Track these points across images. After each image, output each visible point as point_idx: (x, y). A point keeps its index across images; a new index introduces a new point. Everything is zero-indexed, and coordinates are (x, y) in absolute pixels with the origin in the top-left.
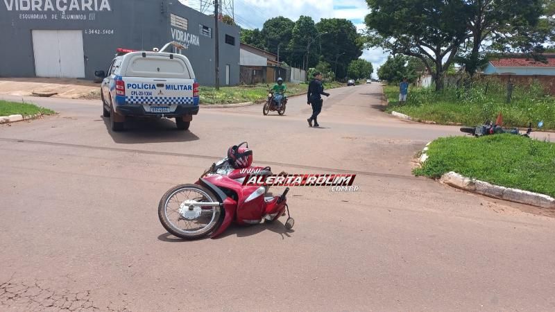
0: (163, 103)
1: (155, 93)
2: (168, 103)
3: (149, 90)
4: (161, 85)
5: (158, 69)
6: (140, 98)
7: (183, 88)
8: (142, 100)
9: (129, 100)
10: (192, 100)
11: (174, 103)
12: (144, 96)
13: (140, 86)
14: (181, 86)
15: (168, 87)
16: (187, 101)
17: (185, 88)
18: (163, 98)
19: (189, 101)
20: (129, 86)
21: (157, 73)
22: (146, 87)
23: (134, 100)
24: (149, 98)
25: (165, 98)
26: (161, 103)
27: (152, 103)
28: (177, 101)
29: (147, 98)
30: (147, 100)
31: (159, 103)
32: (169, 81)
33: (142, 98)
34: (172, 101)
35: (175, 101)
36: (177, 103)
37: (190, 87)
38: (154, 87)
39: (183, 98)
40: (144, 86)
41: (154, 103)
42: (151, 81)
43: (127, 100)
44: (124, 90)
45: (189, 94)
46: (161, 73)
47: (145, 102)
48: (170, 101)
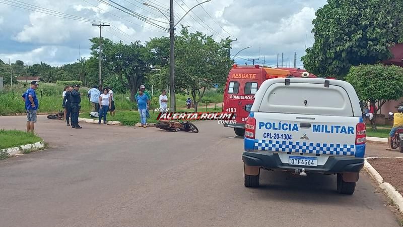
0: (307, 151)
1: (297, 136)
2: (314, 152)
3: (288, 132)
4: (307, 126)
5: (306, 102)
6: (274, 143)
7: (340, 129)
8: (277, 146)
9: (260, 145)
10: (353, 150)
11: (324, 152)
12: (281, 141)
13: (277, 126)
14: (337, 127)
15: (317, 128)
16: (345, 150)
17: (344, 130)
18: (308, 145)
19: (349, 150)
20: (261, 124)
21: (304, 107)
22: (285, 127)
23: (267, 145)
24: (287, 143)
25: (311, 144)
26: (304, 151)
27: (290, 150)
28: (328, 149)
29: (284, 143)
30: (284, 146)
31: (301, 151)
32: (319, 119)
33: (278, 142)
34: (321, 149)
35: (325, 149)
36: (328, 152)
37: (350, 130)
38: (295, 128)
39: (338, 146)
40: (282, 126)
41: (294, 150)
42: (292, 118)
43: (256, 145)
44: (254, 131)
45: (349, 140)
46: (308, 107)
47: (280, 149)
48: (318, 149)
